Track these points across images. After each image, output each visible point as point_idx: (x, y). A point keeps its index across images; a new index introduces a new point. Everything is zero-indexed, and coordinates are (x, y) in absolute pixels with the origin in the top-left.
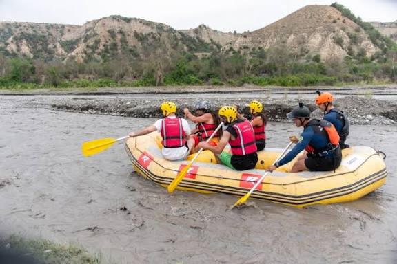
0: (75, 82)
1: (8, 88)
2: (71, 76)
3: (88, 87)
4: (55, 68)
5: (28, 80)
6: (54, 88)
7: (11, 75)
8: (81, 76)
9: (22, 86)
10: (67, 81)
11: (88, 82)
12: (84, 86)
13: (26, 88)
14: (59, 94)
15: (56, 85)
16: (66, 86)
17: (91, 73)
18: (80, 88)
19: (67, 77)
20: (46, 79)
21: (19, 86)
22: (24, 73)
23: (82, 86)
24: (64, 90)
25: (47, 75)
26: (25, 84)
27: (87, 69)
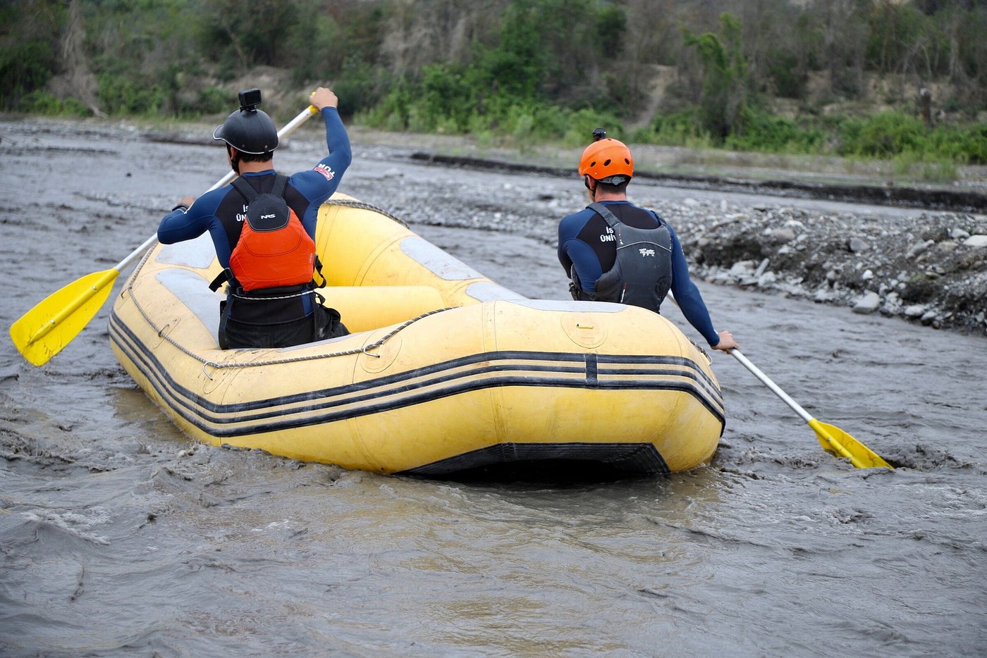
0: (830, 123)
1: (464, 129)
2: (818, 82)
3: (908, 154)
4: (730, 31)
5: (578, 89)
6: (706, 150)
7: (492, 57)
8: (878, 85)
9: (541, 124)
10: (786, 112)
11: (912, 122)
12: (882, 147)
13: (559, 134)
14: (715, 183)
15: (720, 130)
16: (774, 137)
17: (940, 69)
18: (857, 161)
19: (791, 89)
20: (672, 91)
21: (523, 119)
22: (560, 47)
23: (870, 150)
24: (762, 165)
25: (684, 69)
26: (553, 113)
27: (920, 43)
